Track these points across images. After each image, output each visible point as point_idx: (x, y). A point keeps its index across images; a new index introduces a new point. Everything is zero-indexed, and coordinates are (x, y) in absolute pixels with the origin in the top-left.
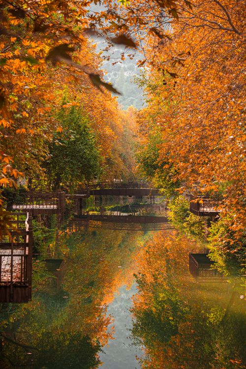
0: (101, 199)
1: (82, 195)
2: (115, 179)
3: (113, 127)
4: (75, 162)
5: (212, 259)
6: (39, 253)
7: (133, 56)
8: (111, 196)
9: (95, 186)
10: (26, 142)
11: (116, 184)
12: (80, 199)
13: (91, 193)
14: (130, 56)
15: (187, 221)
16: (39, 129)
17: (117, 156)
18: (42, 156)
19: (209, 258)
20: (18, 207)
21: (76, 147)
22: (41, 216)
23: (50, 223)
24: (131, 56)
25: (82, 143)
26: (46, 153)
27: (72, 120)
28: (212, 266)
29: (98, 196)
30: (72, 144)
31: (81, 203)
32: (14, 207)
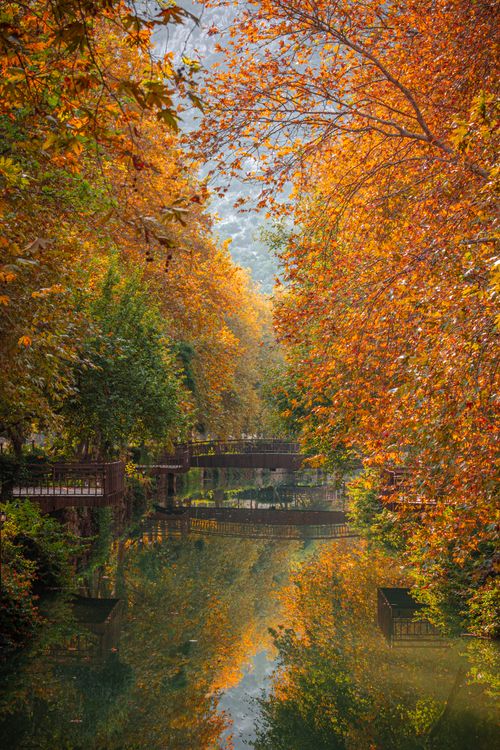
0: (216, 474)
1: (174, 467)
2: (243, 435)
3: (239, 331)
4: (128, 402)
5: (419, 600)
6: (59, 585)
7: (225, 190)
8: (238, 470)
9: (205, 448)
10: (20, 362)
11: (247, 444)
12: (170, 475)
13: (193, 463)
14: (218, 189)
15: (378, 522)
16: (51, 336)
17: (249, 387)
18: (55, 390)
19: (414, 596)
20: (24, 492)
21: (132, 372)
22: (78, 510)
23: (98, 525)
24: (221, 191)
25: (143, 364)
26: (64, 383)
27: (123, 316)
28: (416, 613)
29: (210, 470)
30: (123, 366)
31: (172, 483)
32: (16, 492)
